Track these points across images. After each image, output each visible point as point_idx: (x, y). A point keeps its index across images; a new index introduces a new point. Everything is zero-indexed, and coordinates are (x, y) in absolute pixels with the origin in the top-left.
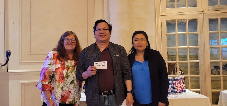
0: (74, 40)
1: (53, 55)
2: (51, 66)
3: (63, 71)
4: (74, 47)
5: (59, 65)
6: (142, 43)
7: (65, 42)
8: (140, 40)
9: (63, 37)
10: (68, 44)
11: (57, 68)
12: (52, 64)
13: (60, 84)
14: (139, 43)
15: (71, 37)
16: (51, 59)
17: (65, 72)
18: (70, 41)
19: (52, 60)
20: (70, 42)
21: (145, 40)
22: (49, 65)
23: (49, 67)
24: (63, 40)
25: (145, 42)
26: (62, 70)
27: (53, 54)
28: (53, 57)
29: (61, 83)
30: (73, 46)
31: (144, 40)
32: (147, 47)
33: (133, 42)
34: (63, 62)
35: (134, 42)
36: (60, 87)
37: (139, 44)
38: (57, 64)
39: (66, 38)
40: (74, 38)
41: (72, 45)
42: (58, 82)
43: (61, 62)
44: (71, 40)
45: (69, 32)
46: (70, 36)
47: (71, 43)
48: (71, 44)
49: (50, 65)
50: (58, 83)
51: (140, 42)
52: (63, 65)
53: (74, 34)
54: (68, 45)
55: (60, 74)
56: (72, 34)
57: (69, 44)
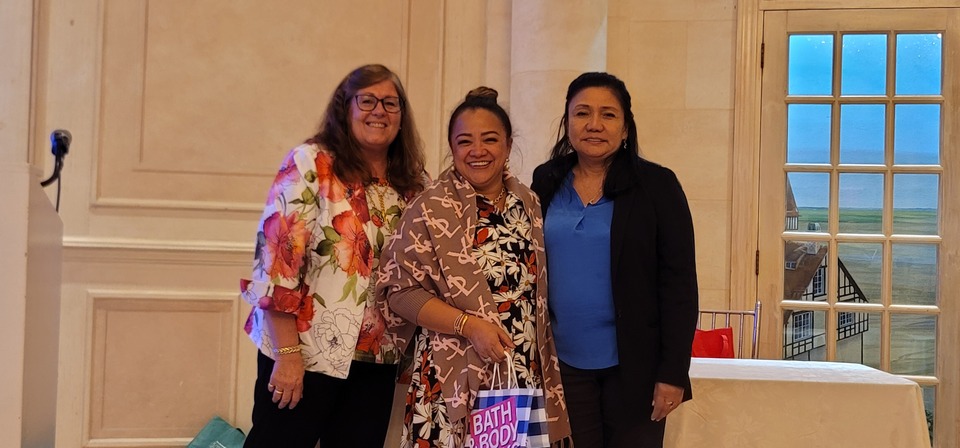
0: (392, 104)
1: (316, 160)
2: (308, 207)
3: (364, 225)
4: (392, 131)
5: (343, 206)
6: (604, 129)
7: (358, 112)
8: (596, 115)
9: (347, 90)
10: (368, 120)
11: (340, 215)
12: (310, 201)
13: (356, 278)
14: (589, 127)
15: (380, 90)
16: (309, 177)
17: (370, 230)
18: (380, 104)
19: (312, 181)
20: (379, 109)
21: (620, 114)
22: (301, 205)
23: (300, 211)
24: (349, 101)
25: (615, 127)
26: (358, 223)
27: (315, 156)
28: (314, 170)
29: (358, 275)
30: (390, 128)
31: (613, 116)
32: (623, 144)
33: (566, 116)
34: (357, 193)
35: (572, 119)
36: (355, 293)
37: (591, 130)
38: (336, 196)
39: (361, 92)
40: (395, 94)
41: (386, 126)
42: (346, 274)
43: (350, 192)
44: (382, 101)
45: (375, 70)
46: (378, 86)
47: (383, 116)
48: (383, 120)
49: (302, 202)
50: (349, 275)
51: (595, 122)
52: (360, 203)
53: (394, 79)
54: (368, 124)
55: (356, 238)
56: (386, 79)
57: (372, 119)
